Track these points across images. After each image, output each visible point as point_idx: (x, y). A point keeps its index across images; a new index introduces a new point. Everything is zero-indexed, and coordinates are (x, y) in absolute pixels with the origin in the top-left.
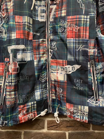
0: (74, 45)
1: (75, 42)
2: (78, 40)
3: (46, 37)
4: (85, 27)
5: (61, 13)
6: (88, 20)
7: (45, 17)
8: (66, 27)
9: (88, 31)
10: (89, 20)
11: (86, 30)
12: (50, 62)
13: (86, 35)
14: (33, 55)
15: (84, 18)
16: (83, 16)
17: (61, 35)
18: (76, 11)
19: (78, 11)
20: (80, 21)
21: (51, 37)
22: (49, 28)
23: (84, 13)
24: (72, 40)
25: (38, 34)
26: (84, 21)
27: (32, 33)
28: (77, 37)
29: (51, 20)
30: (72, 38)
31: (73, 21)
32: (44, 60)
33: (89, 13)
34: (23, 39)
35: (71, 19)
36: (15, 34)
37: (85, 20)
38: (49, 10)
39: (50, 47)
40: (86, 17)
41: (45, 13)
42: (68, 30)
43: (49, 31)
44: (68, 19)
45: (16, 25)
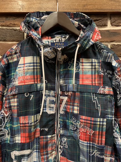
0: (87, 149)
1: (88, 146)
2: (92, 144)
3: (56, 132)
4: (101, 132)
5: (73, 109)
6: (104, 124)
7: (54, 109)
8: (79, 127)
9: (104, 137)
10: (106, 124)
11: (102, 135)
12: (59, 160)
13: (101, 140)
14: (40, 156)
15: (100, 122)
16: (98, 119)
17: (72, 133)
18: (90, 112)
19: (93, 112)
20: (95, 124)
21: (61, 132)
22: (59, 122)
23: (100, 115)
24: (85, 143)
25: (46, 129)
26: (100, 125)
27: (39, 129)
28: (91, 140)
29: (62, 112)
30: (86, 141)
31: (87, 123)
32: (52, 159)
33: (106, 116)
34: (29, 143)
35: (84, 120)
36: (20, 137)
37: (101, 123)
38: (59, 102)
39: (59, 143)
40: (103, 120)
41: (54, 105)
42: (81, 131)
43: (59, 125)
44: (81, 119)
45: (21, 127)
